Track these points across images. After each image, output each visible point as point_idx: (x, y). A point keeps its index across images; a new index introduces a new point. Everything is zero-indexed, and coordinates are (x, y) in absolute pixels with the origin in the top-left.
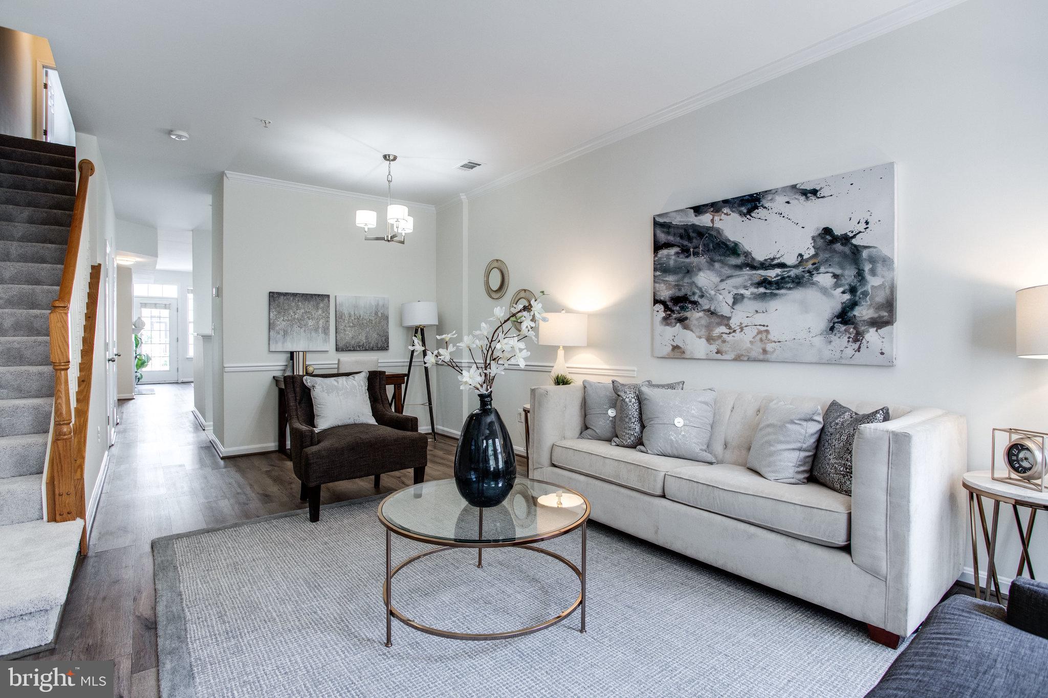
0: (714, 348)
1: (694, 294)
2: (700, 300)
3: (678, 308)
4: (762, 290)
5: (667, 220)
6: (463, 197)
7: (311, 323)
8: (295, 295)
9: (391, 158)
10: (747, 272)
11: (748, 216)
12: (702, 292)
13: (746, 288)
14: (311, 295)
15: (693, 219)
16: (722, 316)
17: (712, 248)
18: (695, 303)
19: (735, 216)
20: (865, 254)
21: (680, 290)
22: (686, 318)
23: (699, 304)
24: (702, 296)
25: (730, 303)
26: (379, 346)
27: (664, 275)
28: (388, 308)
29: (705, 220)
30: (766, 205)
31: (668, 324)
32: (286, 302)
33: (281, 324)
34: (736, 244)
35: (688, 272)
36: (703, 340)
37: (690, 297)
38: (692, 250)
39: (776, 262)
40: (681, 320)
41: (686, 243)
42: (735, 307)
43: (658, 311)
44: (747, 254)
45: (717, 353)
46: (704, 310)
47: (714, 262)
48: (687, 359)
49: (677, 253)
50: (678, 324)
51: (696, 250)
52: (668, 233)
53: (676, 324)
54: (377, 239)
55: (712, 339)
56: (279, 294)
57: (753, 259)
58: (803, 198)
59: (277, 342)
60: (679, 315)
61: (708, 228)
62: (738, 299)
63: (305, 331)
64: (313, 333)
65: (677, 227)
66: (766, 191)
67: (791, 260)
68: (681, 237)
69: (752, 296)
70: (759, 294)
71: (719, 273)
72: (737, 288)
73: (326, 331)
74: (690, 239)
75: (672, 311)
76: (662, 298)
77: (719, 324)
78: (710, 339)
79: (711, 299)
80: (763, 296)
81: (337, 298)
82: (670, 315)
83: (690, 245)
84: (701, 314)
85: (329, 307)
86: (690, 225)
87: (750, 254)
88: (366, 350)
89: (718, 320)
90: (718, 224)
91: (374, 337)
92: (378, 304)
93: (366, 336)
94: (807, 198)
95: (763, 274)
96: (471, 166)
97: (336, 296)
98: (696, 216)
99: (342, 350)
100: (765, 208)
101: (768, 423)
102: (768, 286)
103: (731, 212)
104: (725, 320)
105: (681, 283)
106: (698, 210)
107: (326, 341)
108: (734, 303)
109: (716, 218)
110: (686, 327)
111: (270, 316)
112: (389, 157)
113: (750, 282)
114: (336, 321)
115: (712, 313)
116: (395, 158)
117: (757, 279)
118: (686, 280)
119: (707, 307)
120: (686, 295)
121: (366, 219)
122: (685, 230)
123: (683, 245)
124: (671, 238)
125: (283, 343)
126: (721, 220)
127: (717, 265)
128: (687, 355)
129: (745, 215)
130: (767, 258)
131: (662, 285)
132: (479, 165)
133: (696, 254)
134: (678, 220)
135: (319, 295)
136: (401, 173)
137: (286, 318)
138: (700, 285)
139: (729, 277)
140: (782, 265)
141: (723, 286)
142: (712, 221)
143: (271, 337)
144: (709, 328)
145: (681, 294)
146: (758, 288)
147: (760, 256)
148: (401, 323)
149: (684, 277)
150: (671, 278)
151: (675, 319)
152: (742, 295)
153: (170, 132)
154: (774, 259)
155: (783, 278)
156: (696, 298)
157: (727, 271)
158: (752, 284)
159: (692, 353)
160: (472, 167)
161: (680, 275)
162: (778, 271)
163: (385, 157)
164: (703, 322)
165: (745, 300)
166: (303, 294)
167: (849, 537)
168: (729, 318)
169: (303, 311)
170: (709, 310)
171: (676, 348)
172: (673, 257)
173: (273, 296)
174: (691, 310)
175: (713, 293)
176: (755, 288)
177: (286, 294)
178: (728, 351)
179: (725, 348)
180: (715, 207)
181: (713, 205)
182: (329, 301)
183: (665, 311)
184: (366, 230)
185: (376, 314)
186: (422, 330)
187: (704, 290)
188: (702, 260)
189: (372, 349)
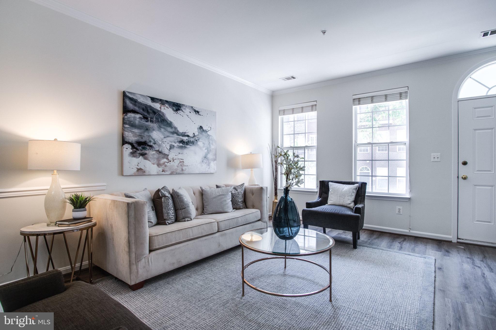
1: (150, 141)
2: (153, 145)
3: (141, 148)
4: (181, 144)
5: (134, 97)
10: (175, 135)
11: (176, 112)
12: (155, 142)
13: (175, 142)
15: (150, 103)
16: (165, 154)
17: (160, 121)
18: (151, 146)
19: (171, 110)
21: (142, 138)
22: (146, 154)
23: (153, 147)
24: (155, 143)
25: (169, 149)
27: (132, 128)
29: (157, 106)
30: (183, 110)
31: (134, 156)
34: (171, 122)
35: (147, 129)
37: (148, 143)
38: (149, 119)
39: (186, 134)
40: (143, 155)
41: (146, 114)
42: (171, 150)
43: (127, 148)
44: (176, 128)
45: (163, 171)
46: (156, 151)
47: (161, 128)
48: (146, 175)
49: (140, 118)
50: (141, 157)
51: (152, 119)
52: (135, 105)
53: (140, 156)
55: (160, 165)
57: (178, 131)
60: (142, 152)
61: (158, 111)
62: (171, 147)
65: (141, 104)
66: (182, 104)
68: (143, 110)
69: (177, 147)
70: (180, 146)
71: (163, 134)
72: (172, 142)
74: (148, 112)
75: (137, 149)
76: (130, 141)
77: (163, 158)
79: (159, 146)
80: (181, 147)
82: (135, 151)
83: (148, 116)
84: (154, 152)
86: (148, 106)
87: (177, 128)
90: (163, 110)
94: (196, 114)
95: (182, 138)
98: (152, 102)
102: (183, 143)
103: (169, 107)
104: (166, 156)
105: (143, 134)
106: (153, 99)
109: (162, 107)
113: (176, 140)
117: (179, 140)
118: (146, 134)
119: (157, 149)
120: (146, 141)
122: (146, 107)
123: (144, 115)
124: (137, 109)
126: (164, 109)
127: (162, 130)
128: (147, 173)
129: (175, 111)
130: (183, 132)
131: (130, 133)
133: (151, 121)
134: (141, 100)
138: (154, 137)
139: (168, 136)
140: (188, 136)
141: (165, 140)
142: (160, 108)
144: (159, 159)
145: (143, 140)
146: (180, 143)
147: (181, 130)
149: (144, 132)
150: (136, 131)
151: (139, 154)
152: (174, 145)
154: (185, 133)
155: (188, 141)
156: (151, 144)
157: (167, 134)
158: (177, 142)
161: (142, 131)
162: (187, 138)
164: (155, 156)
165: (175, 148)
168: (168, 155)
170: (158, 151)
171: (139, 170)
172: (138, 119)
174: (148, 149)
175: (160, 142)
176: (179, 143)
180: (163, 102)
181: (161, 100)
183: (132, 149)
187: (156, 140)
188: (155, 125)
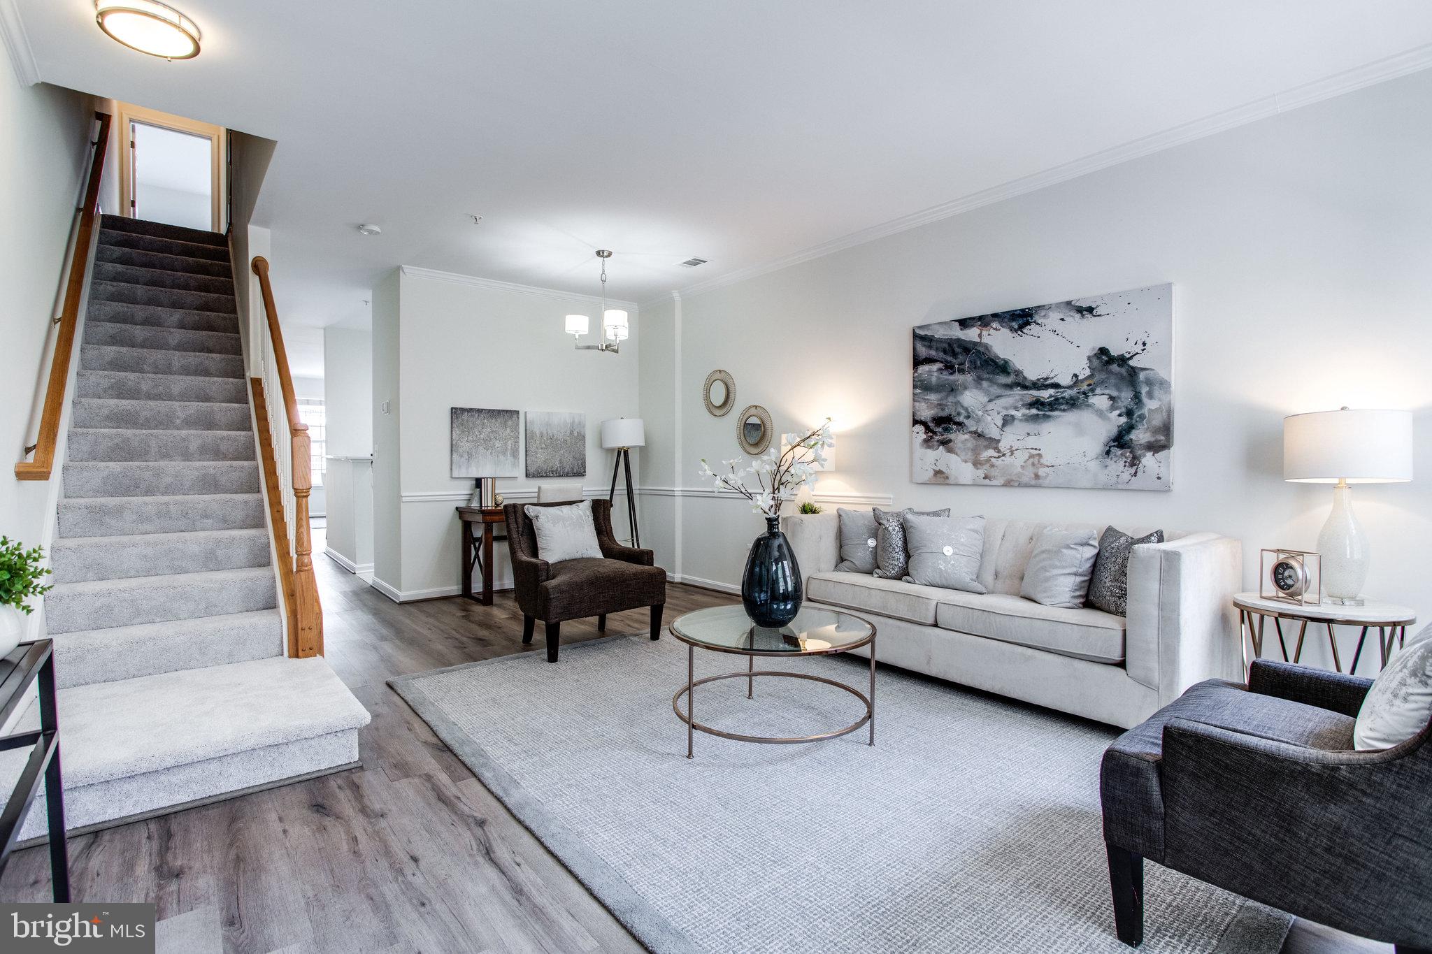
0: (981, 473)
1: (959, 414)
2: (966, 421)
3: (940, 429)
4: (1034, 411)
5: (929, 333)
6: (676, 294)
7: (498, 444)
8: (480, 411)
9: (605, 254)
10: (1018, 391)
11: (1019, 333)
12: (969, 413)
13: (1016, 408)
14: (499, 411)
15: (957, 333)
16: (990, 438)
17: (979, 365)
18: (960, 424)
19: (1005, 332)
20: (1142, 376)
21: (943, 410)
22: (950, 441)
23: (965, 425)
24: (968, 417)
25: (1000, 425)
26: (575, 471)
27: (926, 393)
28: (584, 427)
29: (972, 334)
30: (1039, 322)
31: (929, 447)
32: (471, 419)
33: (465, 445)
34: (1006, 362)
35: (952, 390)
36: (970, 465)
37: (954, 418)
38: (956, 366)
39: (1049, 382)
40: (944, 443)
41: (950, 358)
42: (1005, 429)
43: (918, 433)
44: (1018, 373)
45: (985, 478)
46: (970, 432)
47: (982, 380)
48: (951, 484)
49: (940, 370)
50: (941, 447)
51: (961, 367)
52: (930, 347)
53: (939, 446)
54: (588, 348)
55: (980, 464)
56: (463, 410)
57: (1025, 378)
58: (1078, 315)
59: (460, 467)
60: (942, 437)
61: (975, 344)
62: (1007, 421)
63: (491, 454)
64: (501, 457)
65: (940, 341)
66: (1039, 307)
67: (1065, 380)
68: (945, 352)
69: (1024, 418)
70: (1031, 416)
71: (987, 392)
72: (1006, 408)
73: (515, 454)
74: (955, 355)
75: (935, 433)
76: (923, 419)
77: (987, 447)
78: (977, 464)
79: (978, 420)
80: (1035, 418)
81: (527, 415)
82: (931, 437)
83: (954, 361)
84: (967, 436)
85: (518, 425)
86: (955, 340)
87: (1022, 372)
88: (560, 476)
89: (985, 443)
90: (986, 340)
91: (569, 462)
92: (574, 422)
93: (560, 460)
94: (1083, 316)
95: (1036, 395)
96: (696, 262)
97: (526, 413)
98: (961, 329)
99: (534, 477)
100: (1038, 324)
101: (1043, 549)
102: (1040, 407)
103: (1000, 327)
104: (993, 443)
105: (944, 402)
106: (964, 323)
107: (515, 465)
108: (1004, 425)
109: (985, 333)
110: (950, 451)
111: (452, 436)
112: (603, 253)
113: (1021, 403)
114: (526, 442)
115: (980, 435)
116: (610, 254)
117: (1028, 400)
118: (951, 399)
119: (973, 429)
120: (950, 415)
121: (577, 325)
122: (950, 345)
123: (947, 361)
124: (933, 353)
125: (467, 468)
126: (989, 335)
127: (985, 384)
128: (951, 481)
129: (1016, 331)
130: (1039, 377)
131: (923, 404)
132: (705, 262)
133: (961, 371)
134: (940, 333)
135: (507, 411)
136: (616, 270)
137: (470, 438)
138: (966, 404)
139: (998, 397)
140: (1056, 386)
141: (991, 406)
142: (980, 336)
143: (454, 461)
144: (976, 451)
145: (944, 414)
146: (1029, 409)
147: (1032, 375)
148: (601, 445)
149: (947, 396)
150: (933, 397)
151: (938, 441)
152: (1012, 416)
153: (360, 227)
154: (1047, 378)
155: (1057, 399)
156: (961, 419)
157: (995, 390)
158: (1022, 405)
159: (956, 478)
160: (695, 265)
161: (943, 394)
162: (1052, 391)
163: (598, 253)
164: (969, 445)
165: (1016, 422)
166: (490, 410)
167: (1124, 654)
168: (998, 441)
169: (489, 430)
170: (976, 432)
171: (938, 473)
172: (935, 374)
173: (456, 412)
174: (955, 431)
175: (980, 413)
176: (1027, 409)
177: (470, 410)
178: (997, 476)
179: (993, 472)
180: (983, 321)
181: (980, 318)
182: (518, 418)
183: (926, 433)
184: (577, 337)
185: (571, 433)
186: (626, 453)
187: (970, 410)
188: (968, 378)
189: (567, 475)
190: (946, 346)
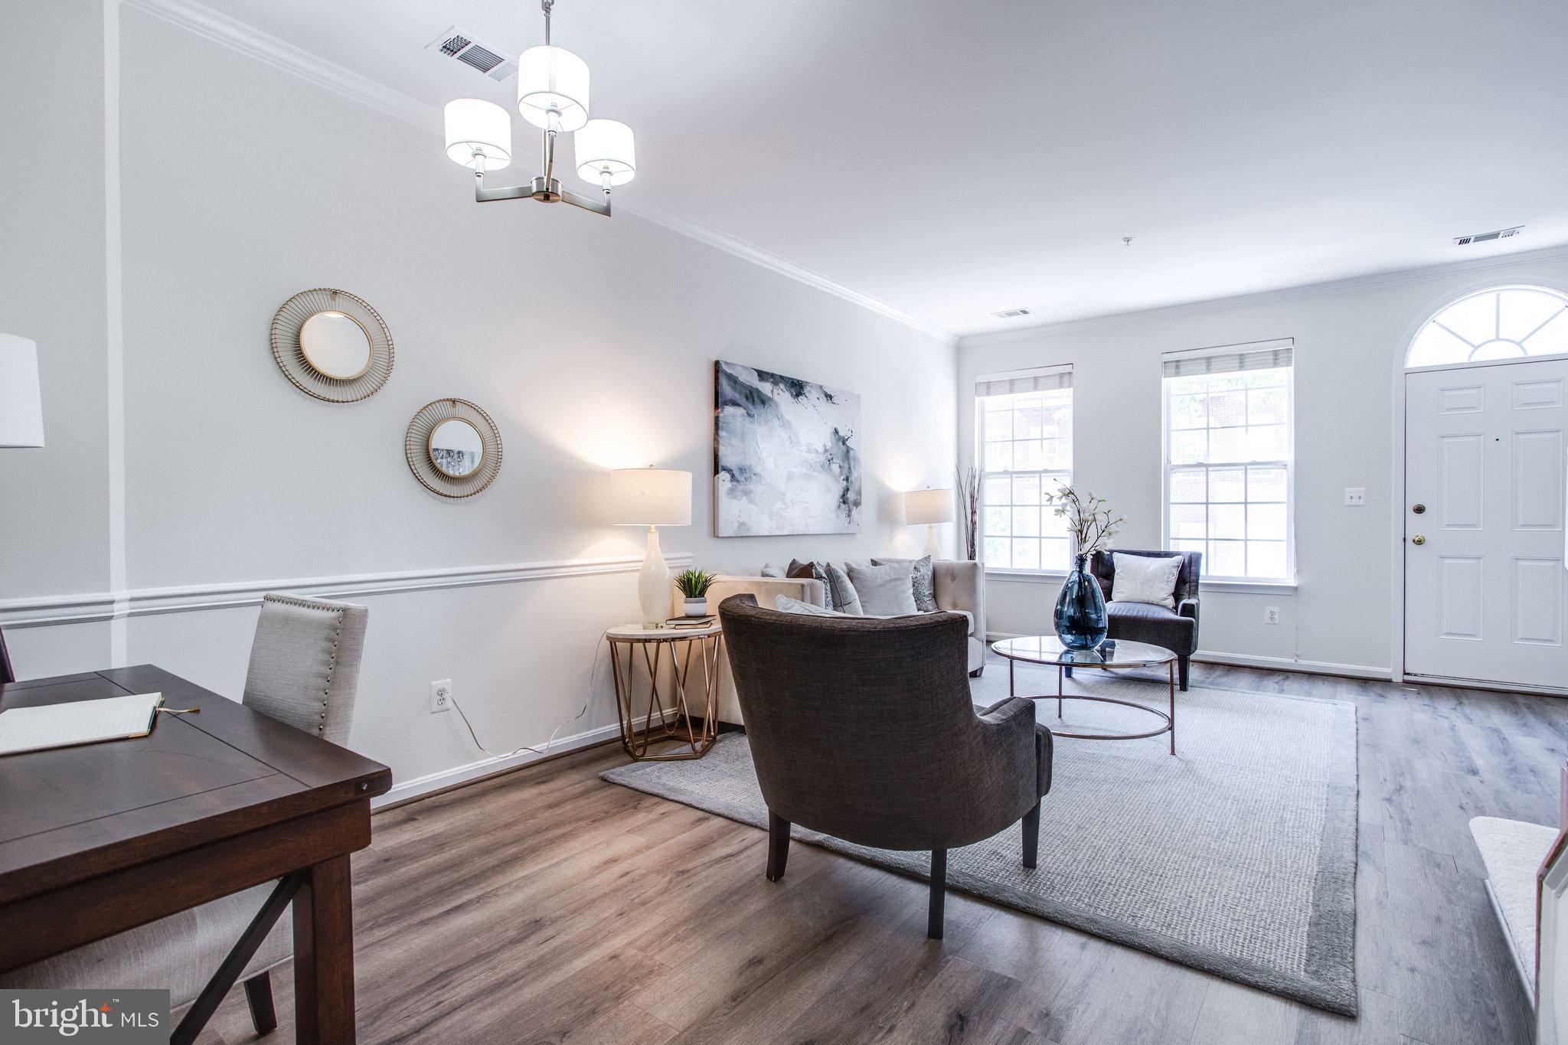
5: (731, 373)
11: (797, 400)
12: (765, 465)
15: (754, 381)
19: (787, 395)
20: (851, 454)
24: (764, 469)
27: (731, 438)
29: (765, 387)
30: (807, 395)
31: (734, 497)
36: (767, 516)
37: (754, 468)
42: (789, 484)
43: (724, 481)
45: (776, 529)
49: (743, 415)
52: (734, 389)
55: (773, 515)
57: (799, 441)
58: (825, 399)
61: (769, 398)
65: (743, 385)
66: (806, 382)
67: (820, 447)
68: (747, 398)
69: (800, 477)
72: (789, 465)
74: (754, 403)
79: (771, 473)
80: (805, 476)
90: (776, 397)
94: (828, 400)
98: (758, 380)
100: (804, 396)
103: (784, 389)
104: (782, 496)
106: (762, 375)
108: (788, 480)
109: (774, 390)
110: (750, 501)
117: (802, 460)
122: (751, 392)
124: (735, 395)
127: (776, 439)
129: (795, 397)
141: (780, 461)
145: (747, 463)
154: (811, 444)
172: (739, 419)
180: (774, 379)
181: (773, 375)
190: (748, 392)
